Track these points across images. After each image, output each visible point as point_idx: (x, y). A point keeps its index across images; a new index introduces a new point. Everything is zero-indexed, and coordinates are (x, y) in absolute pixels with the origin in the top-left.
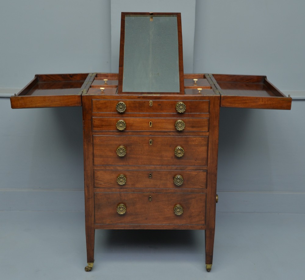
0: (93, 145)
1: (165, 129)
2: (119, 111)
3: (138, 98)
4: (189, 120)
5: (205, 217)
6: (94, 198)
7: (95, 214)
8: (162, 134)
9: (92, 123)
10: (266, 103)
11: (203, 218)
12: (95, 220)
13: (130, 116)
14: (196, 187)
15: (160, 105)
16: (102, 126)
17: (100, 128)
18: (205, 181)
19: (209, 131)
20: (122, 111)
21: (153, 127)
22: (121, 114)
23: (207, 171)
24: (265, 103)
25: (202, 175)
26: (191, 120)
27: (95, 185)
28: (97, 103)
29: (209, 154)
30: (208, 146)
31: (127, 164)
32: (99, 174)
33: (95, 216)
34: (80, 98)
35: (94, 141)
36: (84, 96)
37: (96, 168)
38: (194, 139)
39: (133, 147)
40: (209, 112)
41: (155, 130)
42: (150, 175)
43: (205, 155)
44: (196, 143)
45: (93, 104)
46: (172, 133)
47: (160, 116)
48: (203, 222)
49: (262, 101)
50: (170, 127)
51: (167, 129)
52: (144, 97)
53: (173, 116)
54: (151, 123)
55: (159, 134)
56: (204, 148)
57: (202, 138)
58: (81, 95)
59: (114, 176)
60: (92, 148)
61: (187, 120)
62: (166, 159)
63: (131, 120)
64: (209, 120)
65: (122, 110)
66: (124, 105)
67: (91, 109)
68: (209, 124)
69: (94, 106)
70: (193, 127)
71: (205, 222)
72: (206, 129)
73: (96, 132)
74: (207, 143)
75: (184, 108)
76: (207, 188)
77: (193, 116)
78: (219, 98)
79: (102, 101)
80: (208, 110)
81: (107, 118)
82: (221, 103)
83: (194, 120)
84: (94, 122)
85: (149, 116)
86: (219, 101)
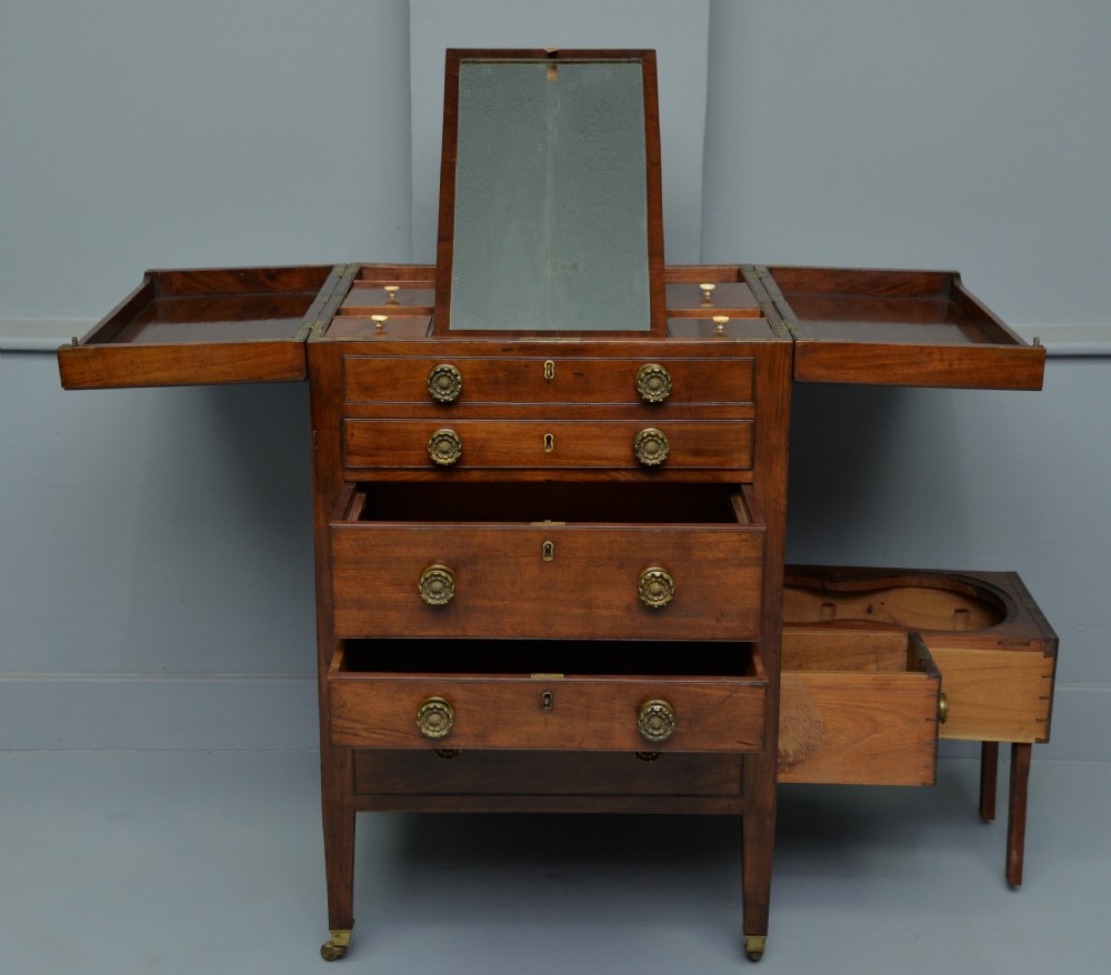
1: (598, 458)
2: (438, 396)
3: (504, 350)
4: (683, 428)
5: (743, 767)
8: (590, 475)
9: (342, 441)
10: (956, 366)
11: (735, 772)
12: (354, 778)
13: (478, 416)
15: (581, 374)
16: (379, 448)
17: (371, 456)
19: (751, 468)
20: (447, 398)
21: (555, 454)
22: (446, 407)
24: (951, 365)
26: (690, 427)
28: (362, 369)
33: (354, 766)
34: (303, 351)
36: (314, 344)
40: (754, 399)
41: (563, 463)
45: (348, 371)
46: (623, 473)
47: (583, 414)
49: (941, 360)
50: (619, 452)
51: (606, 459)
52: (525, 348)
53: (628, 413)
54: (549, 439)
55: (579, 475)
58: (305, 342)
61: (676, 428)
63: (480, 427)
64: (753, 428)
65: (448, 392)
66: (457, 375)
67: (341, 391)
68: (754, 441)
69: (351, 380)
70: (697, 453)
72: (744, 459)
73: (355, 471)
75: (666, 387)
77: (696, 414)
78: (790, 350)
79: (379, 361)
80: (749, 392)
81: (395, 421)
82: (796, 368)
83: (702, 428)
84: (349, 438)
85: (544, 414)
86: (788, 362)
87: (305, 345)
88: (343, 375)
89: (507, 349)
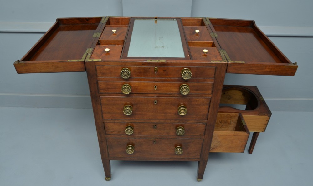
0: (101, 104)
1: (169, 91)
2: (123, 77)
4: (194, 84)
5: (201, 154)
6: (107, 141)
7: (108, 151)
8: (167, 95)
9: (98, 87)
10: (273, 70)
11: (199, 154)
12: (108, 155)
13: (135, 81)
14: (195, 135)
15: (165, 71)
16: (108, 88)
17: (106, 90)
18: (204, 130)
19: (212, 93)
20: (126, 78)
21: (157, 90)
22: (126, 80)
23: (206, 124)
24: (271, 69)
25: (202, 127)
26: (196, 84)
27: (106, 133)
28: (101, 69)
29: (210, 111)
30: (210, 105)
31: (134, 118)
32: (109, 125)
33: (108, 153)
34: (84, 64)
35: (102, 101)
36: (87, 62)
37: (105, 121)
38: (198, 99)
39: (138, 105)
40: (214, 77)
41: (160, 92)
42: (155, 126)
43: (206, 112)
44: (199, 103)
45: (97, 69)
46: (176, 95)
47: (166, 81)
48: (199, 157)
49: (269, 68)
50: (175, 90)
51: (172, 91)
52: (149, 64)
53: (178, 81)
54: (156, 86)
55: (164, 95)
56: (207, 107)
57: (205, 99)
59: (123, 126)
60: (100, 106)
61: (192, 84)
62: (169, 115)
63: (135, 83)
64: (213, 84)
65: (127, 76)
66: (128, 72)
67: (96, 74)
68: (213, 87)
69: (98, 71)
70: (197, 90)
71: (200, 157)
72: (210, 92)
73: (102, 93)
74: (209, 103)
75: (190, 76)
76: (205, 135)
77: (198, 81)
78: (226, 65)
79: (106, 67)
80: (213, 76)
81: (112, 82)
82: (228, 70)
83: (199, 84)
84: (99, 86)
85: (154, 81)
86: (226, 68)
87: (84, 63)
88: (96, 70)
89: (144, 64)
